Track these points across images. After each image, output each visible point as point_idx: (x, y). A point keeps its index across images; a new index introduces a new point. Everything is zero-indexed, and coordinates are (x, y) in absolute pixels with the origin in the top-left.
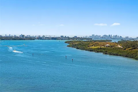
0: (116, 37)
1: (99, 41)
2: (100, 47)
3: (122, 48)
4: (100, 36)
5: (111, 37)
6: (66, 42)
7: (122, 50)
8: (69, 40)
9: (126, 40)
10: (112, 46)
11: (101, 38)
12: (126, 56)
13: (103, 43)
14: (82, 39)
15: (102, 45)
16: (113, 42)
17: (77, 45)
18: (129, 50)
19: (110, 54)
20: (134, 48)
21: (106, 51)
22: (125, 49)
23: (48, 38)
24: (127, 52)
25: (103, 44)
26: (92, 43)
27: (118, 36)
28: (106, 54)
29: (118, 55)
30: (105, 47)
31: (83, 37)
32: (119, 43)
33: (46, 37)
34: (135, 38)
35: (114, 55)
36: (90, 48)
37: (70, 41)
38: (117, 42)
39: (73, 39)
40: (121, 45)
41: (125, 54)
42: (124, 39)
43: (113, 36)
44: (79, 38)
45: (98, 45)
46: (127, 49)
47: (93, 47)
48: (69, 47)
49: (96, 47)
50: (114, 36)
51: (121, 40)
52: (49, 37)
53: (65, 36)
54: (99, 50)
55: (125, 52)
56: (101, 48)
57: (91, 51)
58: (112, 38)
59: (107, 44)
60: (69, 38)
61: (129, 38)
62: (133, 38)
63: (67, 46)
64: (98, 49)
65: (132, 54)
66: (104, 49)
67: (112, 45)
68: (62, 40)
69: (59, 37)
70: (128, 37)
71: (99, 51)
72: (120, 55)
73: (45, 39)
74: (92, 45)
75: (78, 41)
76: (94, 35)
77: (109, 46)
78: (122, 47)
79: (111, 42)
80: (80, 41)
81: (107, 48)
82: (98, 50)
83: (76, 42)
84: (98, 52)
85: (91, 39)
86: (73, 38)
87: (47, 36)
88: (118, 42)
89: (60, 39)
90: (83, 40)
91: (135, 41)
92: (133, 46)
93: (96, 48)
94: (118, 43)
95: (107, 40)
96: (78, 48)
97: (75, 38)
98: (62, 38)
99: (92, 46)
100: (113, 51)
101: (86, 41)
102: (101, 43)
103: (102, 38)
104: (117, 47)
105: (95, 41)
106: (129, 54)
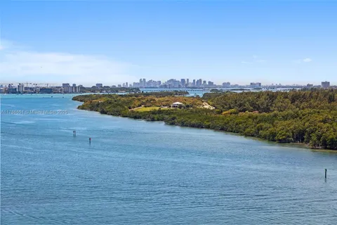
0: (198, 84)
1: (157, 94)
2: (157, 108)
3: (212, 111)
4: (160, 82)
5: (186, 85)
6: (74, 99)
7: (213, 115)
8: (84, 94)
9: (225, 89)
10: (188, 106)
11: (161, 87)
12: (222, 129)
13: (166, 98)
14: (114, 89)
15: (164, 103)
16: (193, 97)
17: (103, 104)
18: (231, 114)
19: (183, 125)
20: (241, 108)
21: (174, 118)
22: (220, 112)
23: (33, 90)
24: (223, 119)
25: (168, 101)
26: (139, 100)
27: (205, 82)
28: (172, 124)
29: (202, 128)
30: (172, 108)
31: (117, 86)
32: (207, 97)
33: (26, 88)
34: (247, 86)
35: (193, 126)
36: (133, 112)
37: (86, 96)
38: (201, 95)
39: (92, 92)
40: (211, 103)
41: (221, 123)
42: (219, 89)
43: (191, 81)
44: (108, 87)
45: (152, 103)
46: (224, 113)
47: (142, 109)
48: (83, 109)
49: (148, 109)
50: (194, 81)
51: (212, 90)
52: (34, 86)
53: (74, 85)
54: (156, 116)
55: (219, 118)
56: (160, 112)
57: (136, 118)
58: (189, 88)
59: (176, 101)
60: (82, 89)
61: (232, 86)
62: (240, 87)
63: (79, 108)
64: (154, 113)
65: (237, 124)
66: (168, 113)
67: (188, 103)
68: (65, 93)
69: (59, 87)
70: (229, 83)
71: (156, 119)
72: (208, 127)
73: (24, 93)
74: (139, 103)
75: (104, 96)
76: (144, 80)
77: (180, 107)
78: (212, 108)
79: (188, 96)
80: (110, 96)
81: (176, 110)
82: (152, 116)
83: (100, 97)
84: (153, 120)
85: (138, 89)
86: (93, 89)
87: (30, 86)
88: (204, 95)
89: (61, 90)
90: (117, 92)
91: (246, 94)
92: (240, 105)
93: (148, 112)
94: (203, 98)
95: (176, 93)
96: (103, 112)
97: (99, 87)
98: (66, 89)
99: (140, 106)
100: (189, 118)
101: (124, 94)
102: (161, 99)
103: (165, 86)
104: (201, 107)
105: (147, 94)
106: (228, 123)
